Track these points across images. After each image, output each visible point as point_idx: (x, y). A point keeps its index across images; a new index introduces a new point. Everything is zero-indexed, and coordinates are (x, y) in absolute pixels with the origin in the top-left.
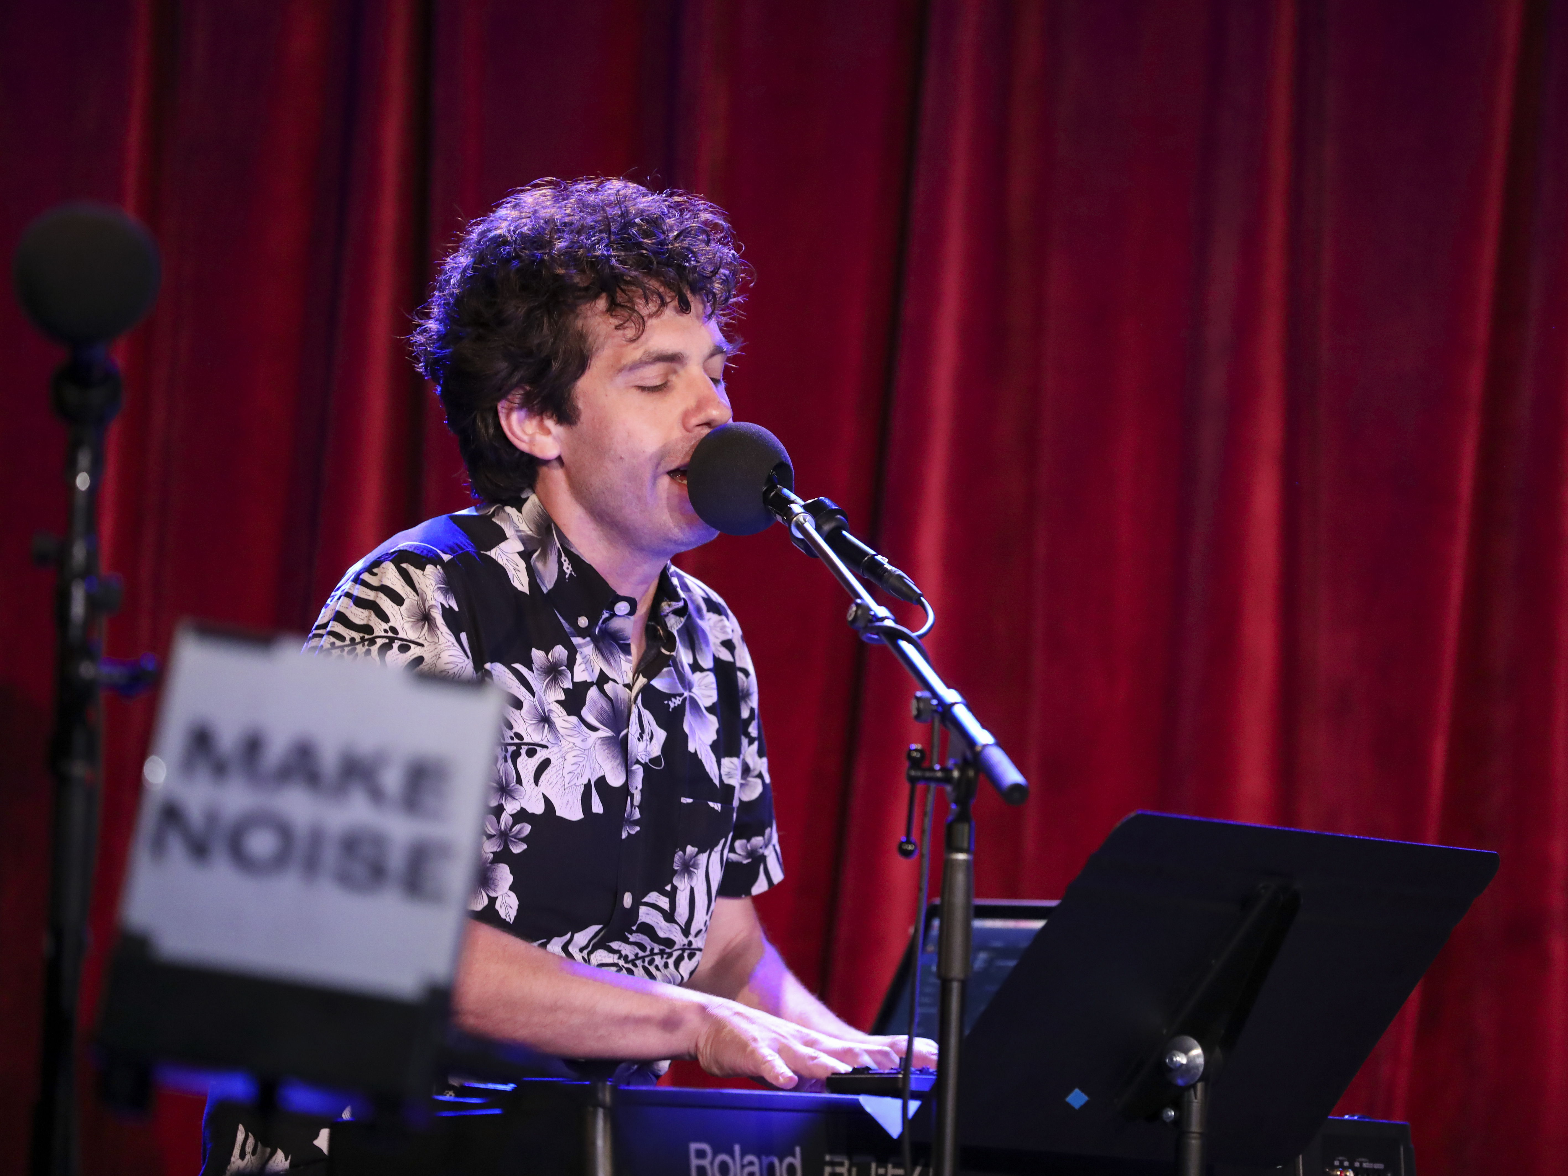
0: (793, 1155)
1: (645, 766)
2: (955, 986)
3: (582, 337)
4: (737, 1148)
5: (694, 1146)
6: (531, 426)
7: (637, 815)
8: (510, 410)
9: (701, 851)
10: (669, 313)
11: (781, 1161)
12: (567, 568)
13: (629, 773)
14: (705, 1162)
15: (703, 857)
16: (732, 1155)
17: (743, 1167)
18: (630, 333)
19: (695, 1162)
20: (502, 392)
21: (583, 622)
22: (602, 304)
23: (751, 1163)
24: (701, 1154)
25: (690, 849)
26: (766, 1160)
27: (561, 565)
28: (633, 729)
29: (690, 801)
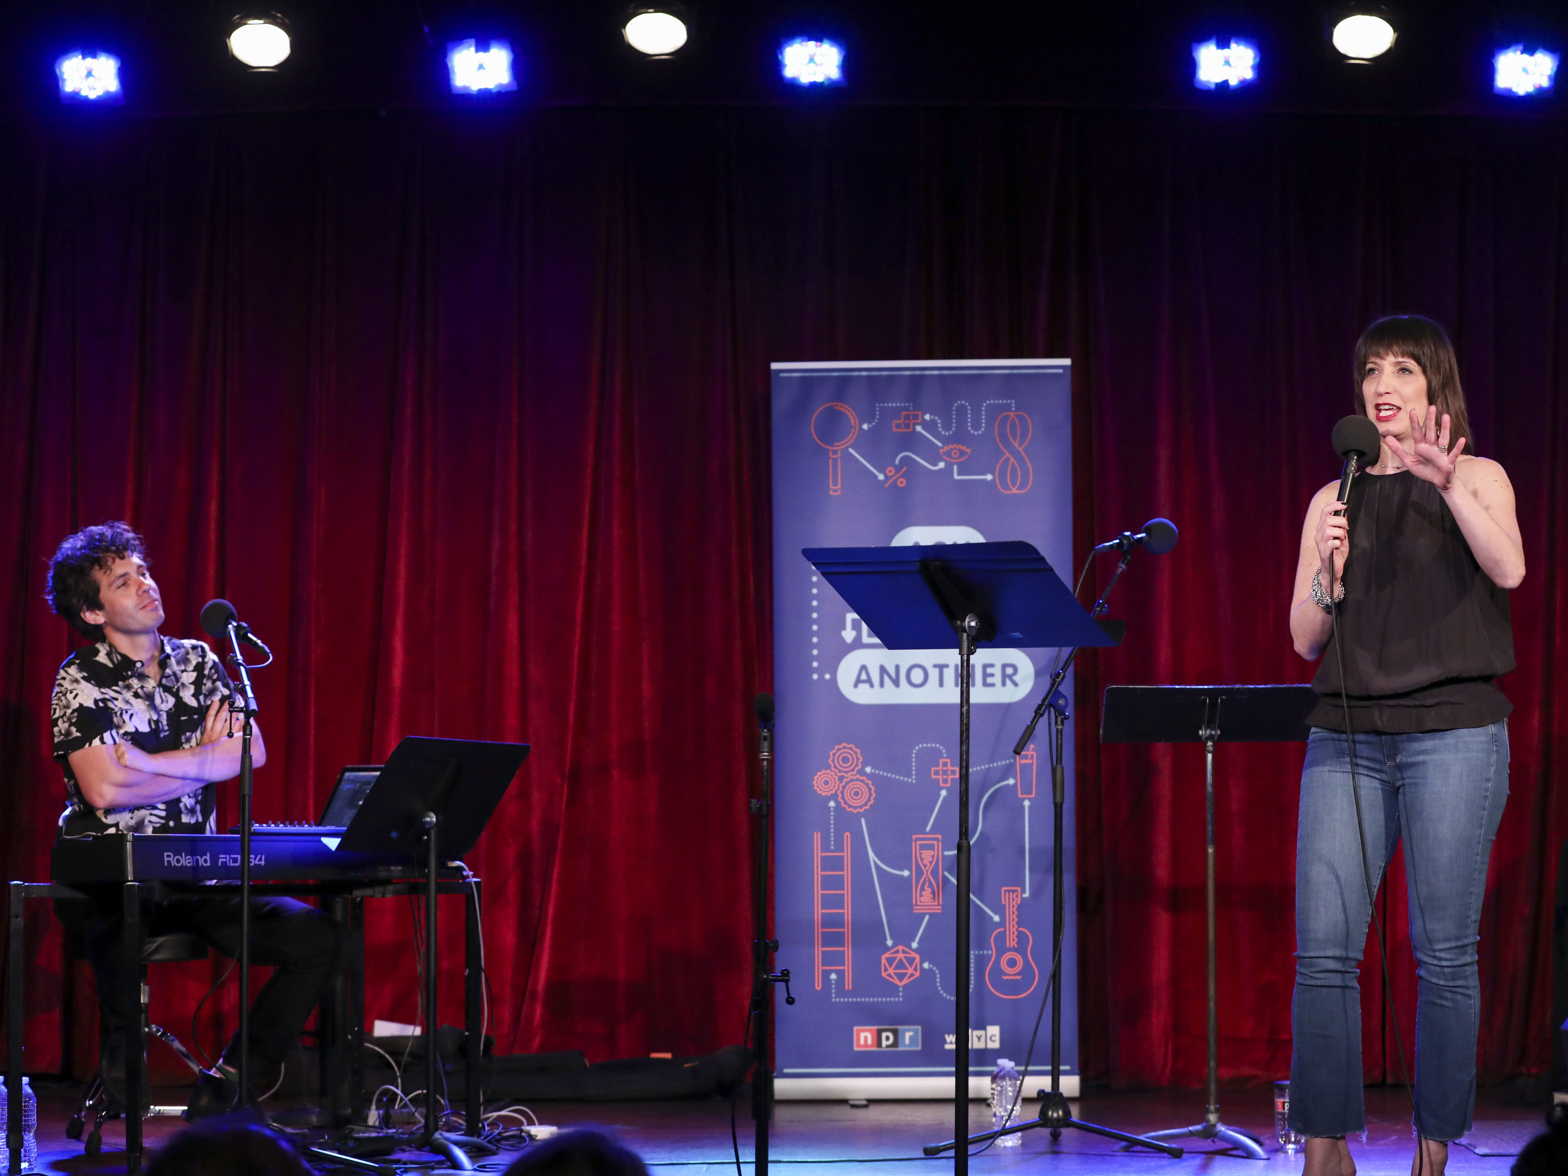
0: (206, 855)
1: (167, 712)
2: (247, 797)
3: (95, 581)
4: (183, 854)
5: (166, 854)
6: (93, 616)
7: (166, 728)
8: (84, 613)
9: (193, 733)
10: (118, 561)
11: (201, 858)
12: (119, 658)
13: (159, 715)
14: (171, 859)
15: (194, 735)
16: (182, 857)
17: (186, 860)
18: (108, 572)
19: (166, 859)
20: (81, 610)
21: (130, 673)
22: (97, 568)
23: (189, 859)
24: (169, 856)
25: (188, 734)
26: (195, 858)
27: (117, 657)
28: (158, 701)
29: (186, 718)
